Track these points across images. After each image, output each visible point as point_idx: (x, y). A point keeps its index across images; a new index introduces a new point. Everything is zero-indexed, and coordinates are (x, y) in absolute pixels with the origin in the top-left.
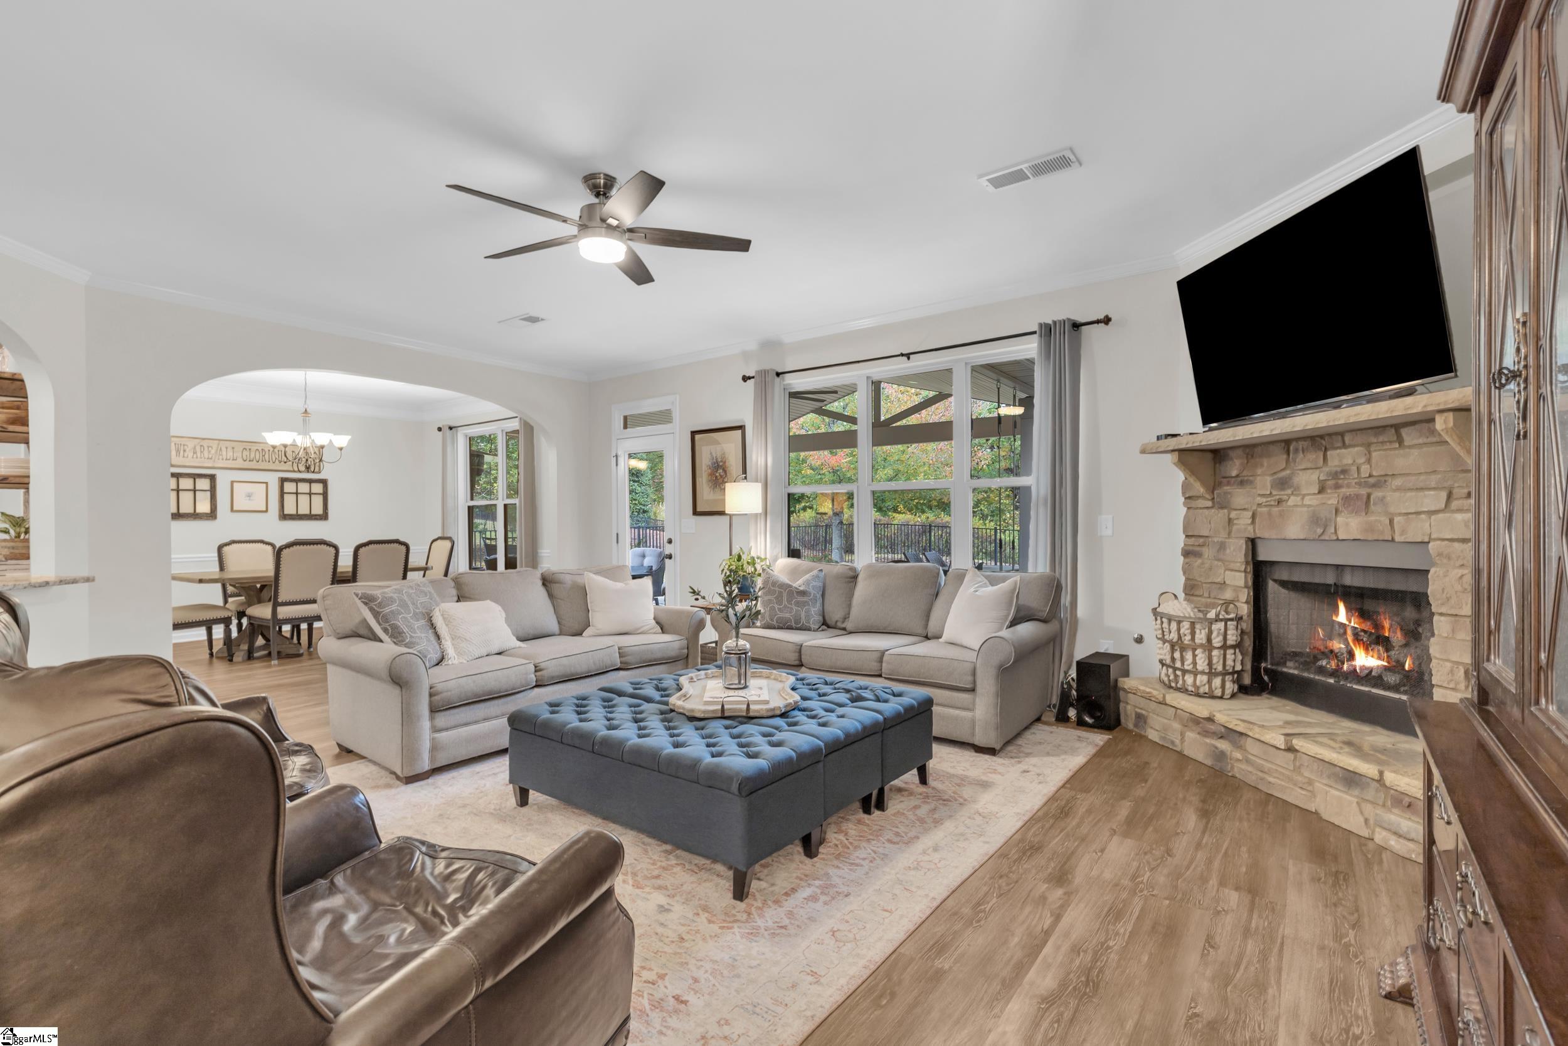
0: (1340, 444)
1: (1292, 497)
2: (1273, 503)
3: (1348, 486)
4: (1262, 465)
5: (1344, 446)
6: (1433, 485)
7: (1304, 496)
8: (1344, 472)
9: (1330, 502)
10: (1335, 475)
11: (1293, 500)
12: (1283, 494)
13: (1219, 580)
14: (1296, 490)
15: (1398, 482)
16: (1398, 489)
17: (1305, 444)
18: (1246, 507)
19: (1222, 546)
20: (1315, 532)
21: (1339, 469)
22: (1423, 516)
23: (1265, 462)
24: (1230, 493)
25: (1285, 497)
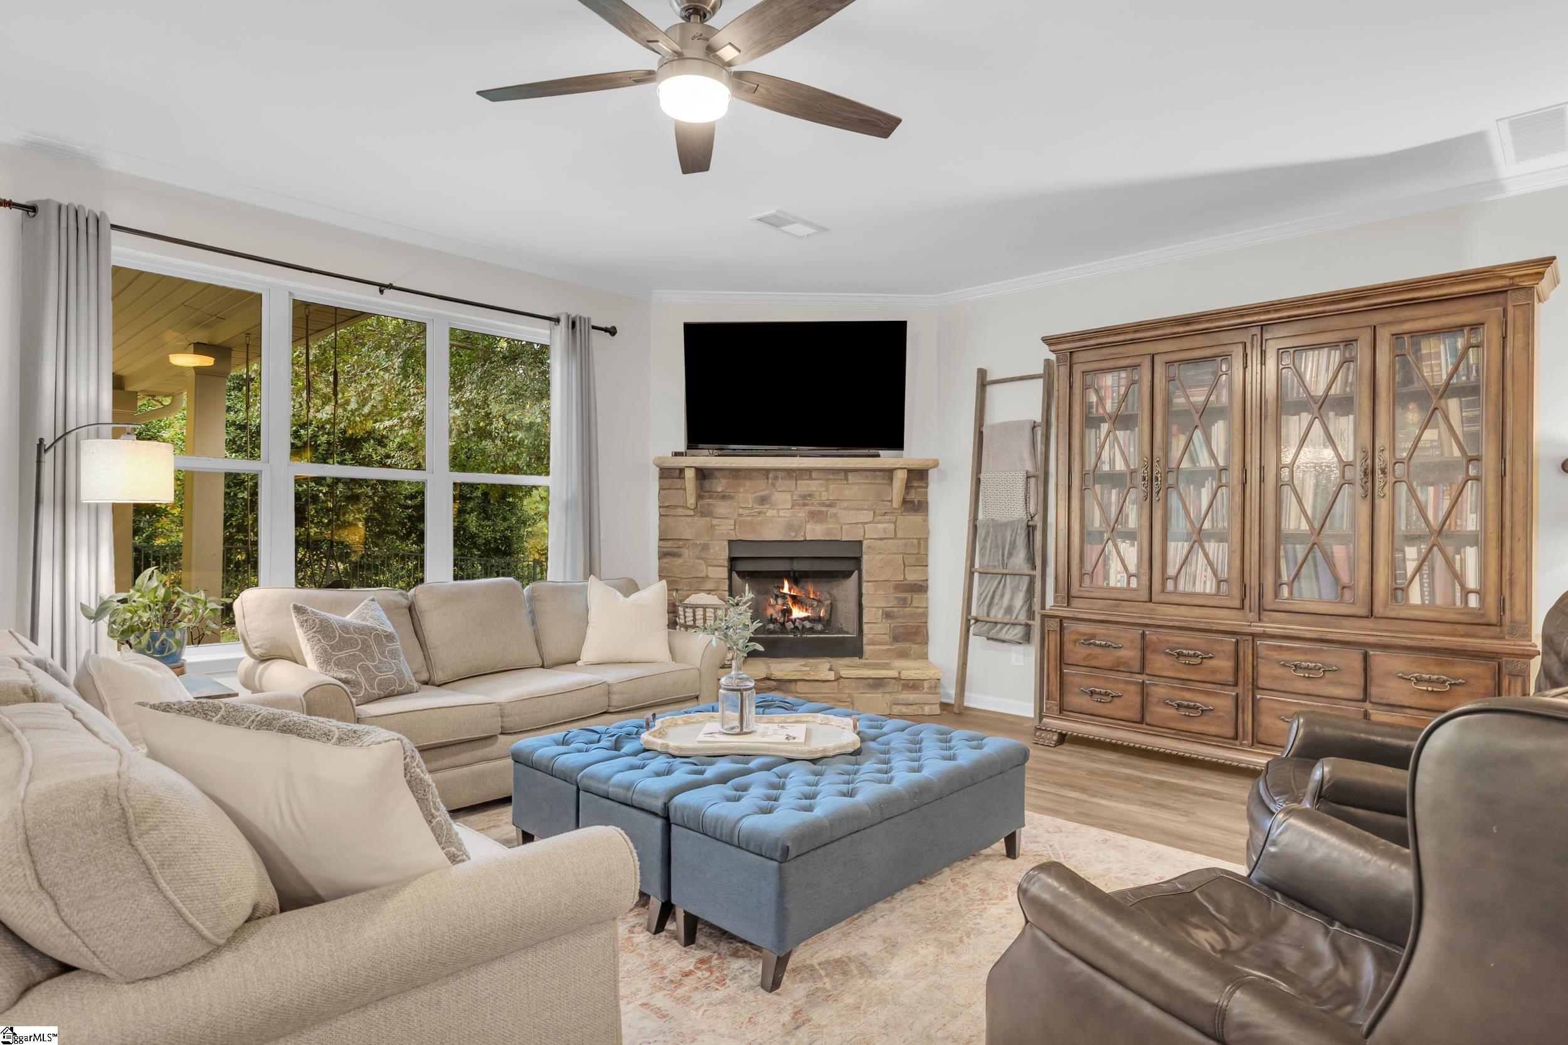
0: (807, 477)
1: (770, 511)
2: (755, 514)
3: (812, 505)
4: (744, 486)
5: (811, 478)
6: (866, 507)
7: (778, 510)
8: (810, 495)
9: (800, 515)
10: (804, 497)
11: (770, 513)
12: (763, 508)
13: (702, 575)
14: (772, 505)
15: (845, 504)
16: (845, 509)
17: (783, 474)
18: (729, 516)
19: (705, 547)
20: (790, 535)
21: (807, 493)
22: (860, 525)
23: (748, 483)
24: (712, 505)
25: (765, 510)
